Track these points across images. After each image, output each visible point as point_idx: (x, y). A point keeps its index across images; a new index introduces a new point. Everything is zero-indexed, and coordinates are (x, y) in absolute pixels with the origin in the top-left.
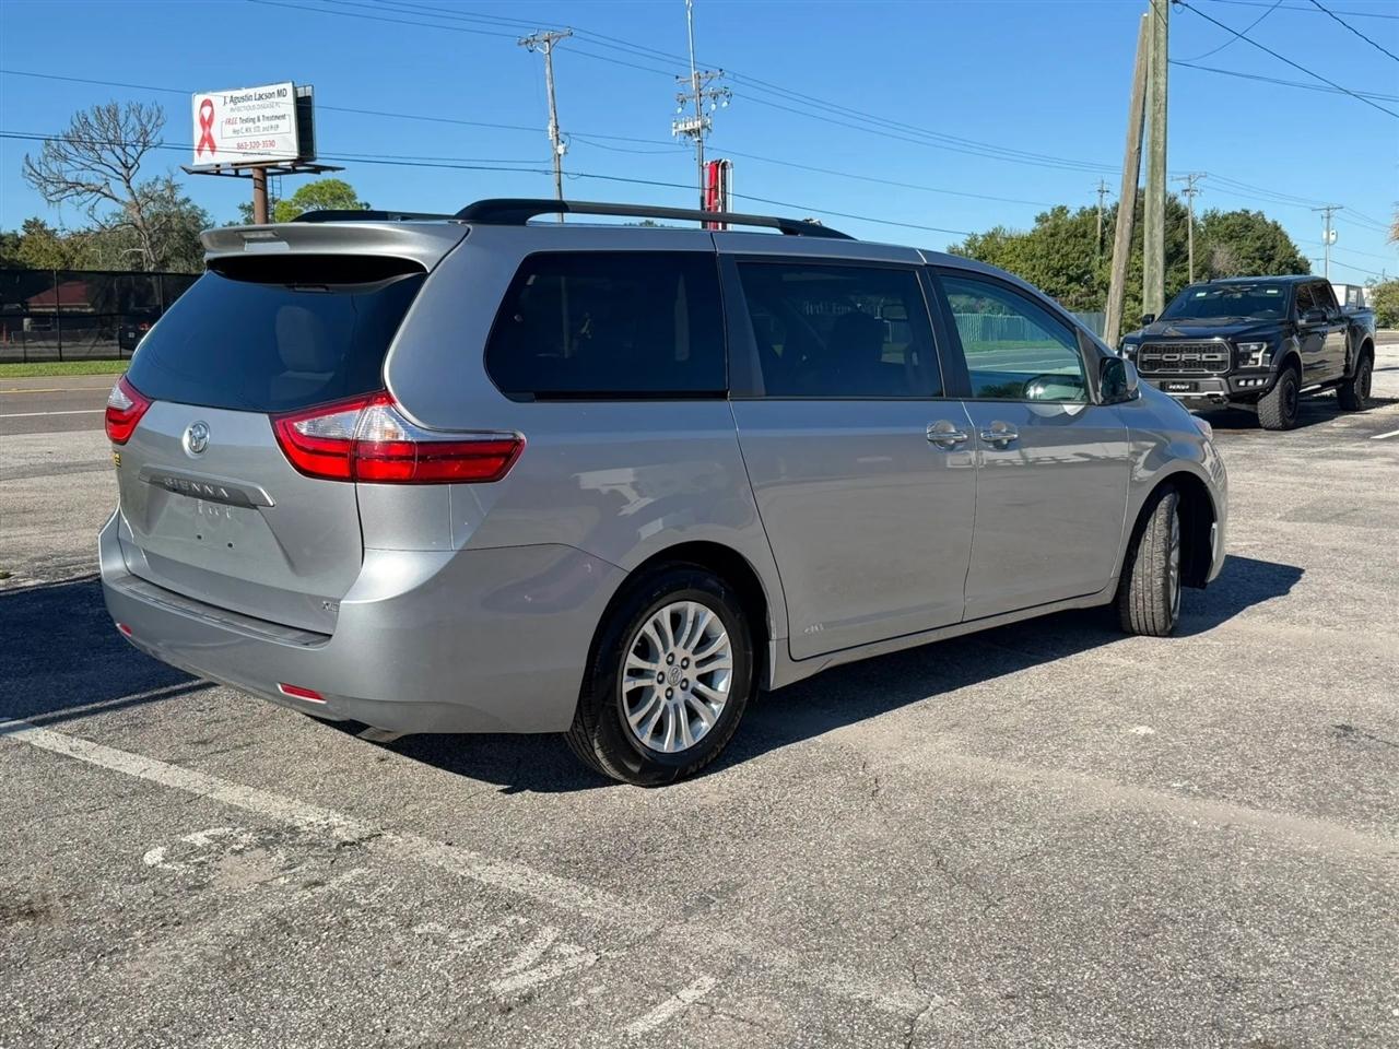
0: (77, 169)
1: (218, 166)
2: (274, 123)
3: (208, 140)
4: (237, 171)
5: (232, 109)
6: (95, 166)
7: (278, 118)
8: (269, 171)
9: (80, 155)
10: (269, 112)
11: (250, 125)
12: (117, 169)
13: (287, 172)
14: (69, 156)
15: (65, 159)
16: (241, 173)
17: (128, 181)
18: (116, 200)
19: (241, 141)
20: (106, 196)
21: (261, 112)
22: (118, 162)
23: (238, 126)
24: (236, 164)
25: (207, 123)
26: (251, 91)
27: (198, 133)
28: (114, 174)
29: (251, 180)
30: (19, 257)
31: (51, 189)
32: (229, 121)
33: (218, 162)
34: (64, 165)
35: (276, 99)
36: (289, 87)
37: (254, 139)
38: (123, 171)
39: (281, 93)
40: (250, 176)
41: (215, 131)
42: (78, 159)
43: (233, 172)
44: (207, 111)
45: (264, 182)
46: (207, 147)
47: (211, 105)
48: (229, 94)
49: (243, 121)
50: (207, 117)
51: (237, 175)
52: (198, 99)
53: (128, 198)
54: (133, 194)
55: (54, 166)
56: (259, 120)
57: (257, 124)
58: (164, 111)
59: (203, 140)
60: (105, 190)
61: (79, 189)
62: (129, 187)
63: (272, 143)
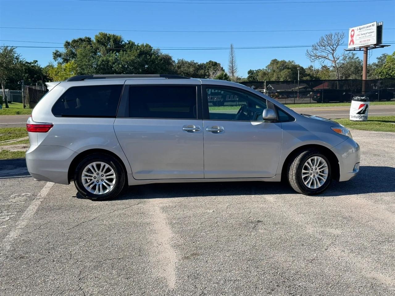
0: (320, 52)
1: (354, 48)
2: (370, 34)
3: (352, 41)
4: (360, 49)
5: (359, 32)
6: (324, 51)
7: (372, 32)
8: (368, 48)
9: (321, 48)
10: (369, 31)
11: (364, 35)
12: (330, 51)
13: (374, 48)
14: (318, 49)
15: (317, 50)
16: (361, 49)
17: (333, 54)
18: (329, 60)
19: (361, 40)
20: (327, 59)
21: (367, 32)
22: (331, 49)
23: (360, 36)
24: (360, 47)
25: (352, 36)
26: (365, 26)
27: (350, 39)
28: (329, 52)
29: (363, 51)
30: (318, 76)
31: (313, 58)
32: (358, 35)
33: (354, 47)
34: (317, 51)
35: (372, 27)
36: (375, 23)
37: (365, 39)
38: (332, 52)
39: (373, 25)
40: (363, 50)
41: (354, 38)
42: (320, 49)
43: (359, 49)
44: (353, 33)
45: (367, 52)
46: (352, 43)
47: (354, 31)
48: (358, 27)
49: (362, 34)
50: (352, 34)
51: (360, 50)
52: (351, 29)
53: (333, 59)
54: (334, 58)
55: (315, 52)
56: (366, 34)
57: (366, 35)
58: (345, 34)
59: (351, 41)
60: (327, 58)
61: (320, 57)
62: (333, 56)
63: (369, 40)
